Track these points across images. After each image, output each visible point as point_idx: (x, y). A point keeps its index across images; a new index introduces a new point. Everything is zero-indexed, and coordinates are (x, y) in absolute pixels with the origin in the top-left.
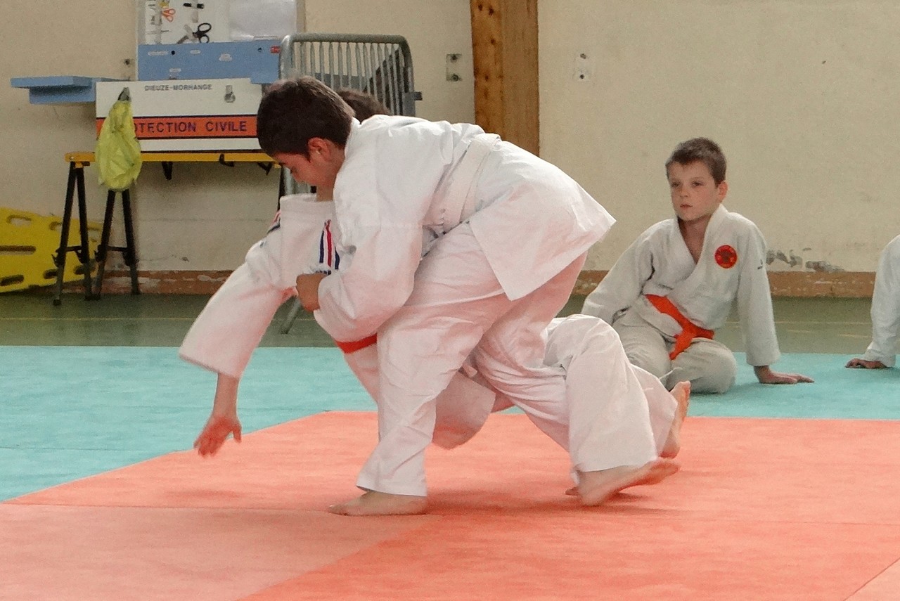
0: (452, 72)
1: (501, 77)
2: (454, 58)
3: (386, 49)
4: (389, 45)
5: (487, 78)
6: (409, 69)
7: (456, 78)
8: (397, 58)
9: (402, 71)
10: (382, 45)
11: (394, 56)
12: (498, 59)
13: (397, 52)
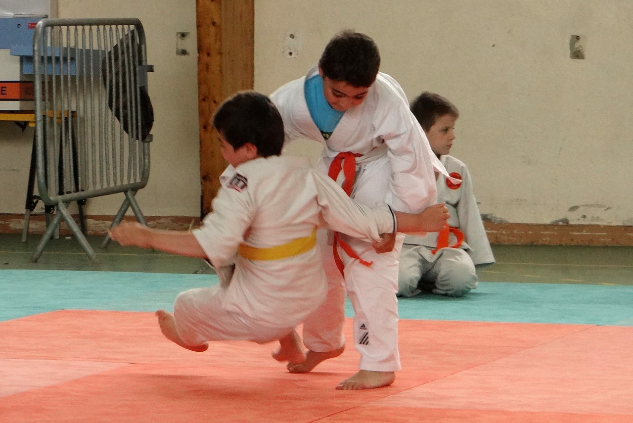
0: (181, 47)
1: (220, 53)
2: (183, 35)
3: (123, 30)
4: (126, 27)
5: (208, 54)
6: (143, 46)
7: (184, 52)
8: (133, 37)
9: (136, 48)
10: (120, 27)
11: (130, 35)
12: (218, 38)
13: (133, 32)
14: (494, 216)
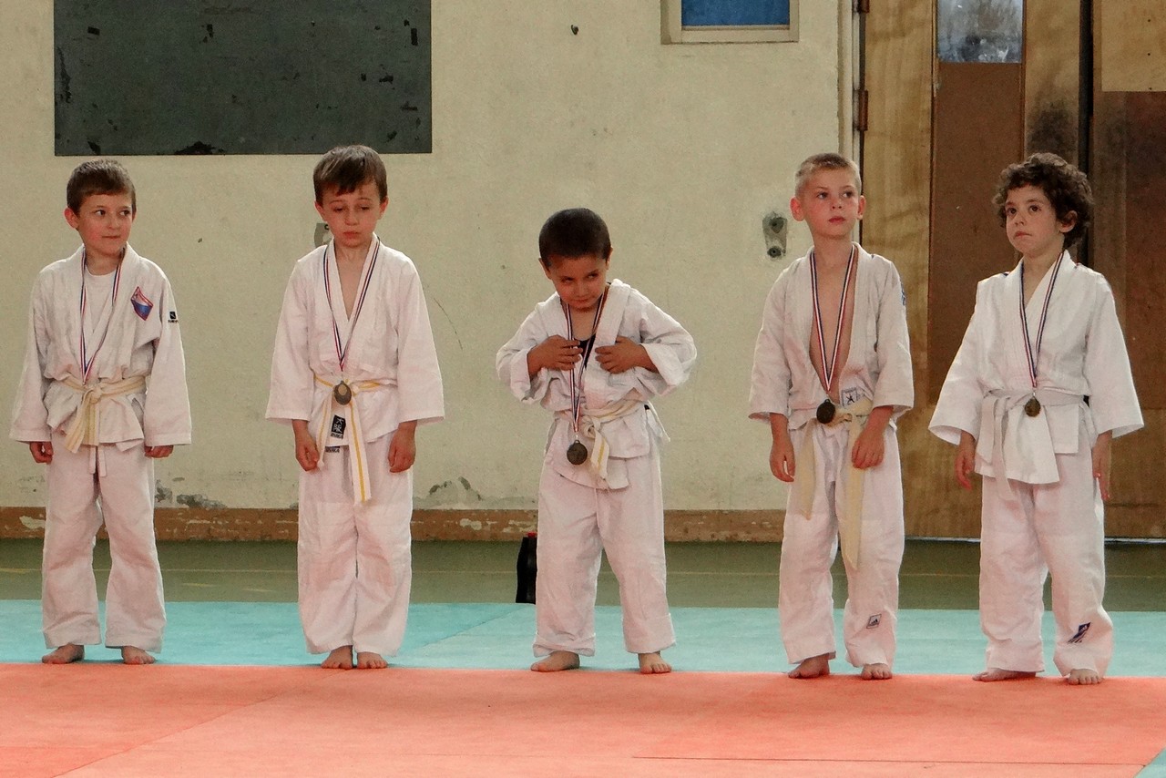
14: (204, 498)
